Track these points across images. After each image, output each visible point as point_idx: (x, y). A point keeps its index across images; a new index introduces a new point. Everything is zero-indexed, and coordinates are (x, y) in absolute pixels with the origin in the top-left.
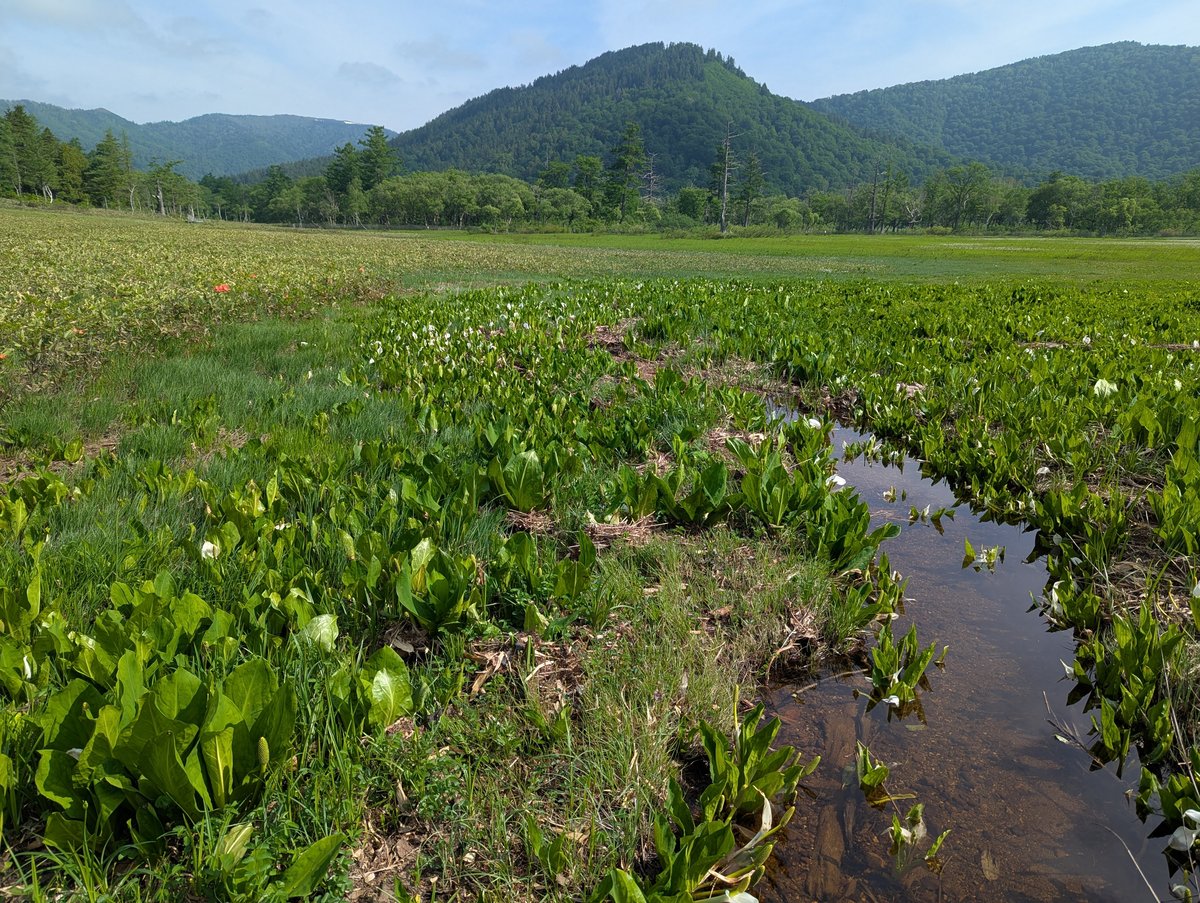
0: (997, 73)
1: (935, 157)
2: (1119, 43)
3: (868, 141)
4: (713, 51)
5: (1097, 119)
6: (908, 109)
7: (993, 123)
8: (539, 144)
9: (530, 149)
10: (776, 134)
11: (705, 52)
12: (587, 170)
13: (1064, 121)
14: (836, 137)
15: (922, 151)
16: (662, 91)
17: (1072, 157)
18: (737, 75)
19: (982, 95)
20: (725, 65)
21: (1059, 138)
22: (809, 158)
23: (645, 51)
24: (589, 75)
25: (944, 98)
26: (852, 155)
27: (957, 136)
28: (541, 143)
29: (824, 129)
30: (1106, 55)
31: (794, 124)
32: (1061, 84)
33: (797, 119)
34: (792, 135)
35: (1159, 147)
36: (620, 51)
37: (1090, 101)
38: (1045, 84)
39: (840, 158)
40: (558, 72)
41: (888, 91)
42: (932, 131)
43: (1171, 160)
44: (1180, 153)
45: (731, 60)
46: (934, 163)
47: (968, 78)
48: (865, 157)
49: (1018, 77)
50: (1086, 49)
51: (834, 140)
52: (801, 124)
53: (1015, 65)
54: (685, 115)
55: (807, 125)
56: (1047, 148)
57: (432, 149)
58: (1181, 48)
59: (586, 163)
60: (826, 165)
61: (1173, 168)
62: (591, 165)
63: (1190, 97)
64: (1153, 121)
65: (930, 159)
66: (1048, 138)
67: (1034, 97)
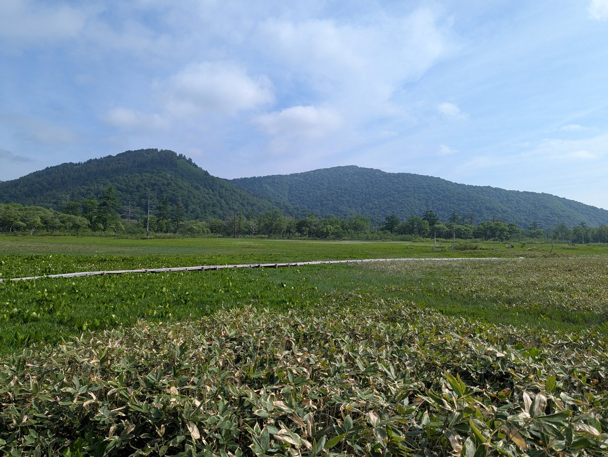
0: (307, 174)
1: (284, 206)
2: (351, 166)
3: (255, 198)
4: (182, 155)
5: (345, 194)
6: (273, 186)
7: (307, 193)
8: (86, 192)
9: (80, 193)
10: (212, 193)
11: (178, 155)
12: (90, 206)
13: (334, 194)
14: (240, 196)
15: (278, 203)
16: (155, 171)
17: (338, 208)
18: (194, 166)
19: (303, 182)
20: (187, 161)
21: (333, 200)
22: (227, 204)
23: (148, 152)
24: (117, 160)
25: (287, 182)
26: (248, 203)
27: (293, 197)
28: (87, 191)
29: (234, 192)
30: (347, 170)
31: (221, 189)
32: (331, 180)
33: (222, 187)
34: (219, 193)
35: (368, 205)
36: (135, 151)
37: (342, 187)
38: (326, 179)
39: (242, 204)
40: (101, 158)
41: (264, 177)
42: (284, 195)
43: (373, 210)
44: (376, 208)
45: (190, 160)
46: (283, 208)
47: (296, 175)
48: (254, 204)
49: (315, 176)
50: (339, 167)
51: (239, 197)
52: (224, 189)
53: (314, 171)
54: (166, 182)
55: (226, 190)
56: (329, 204)
57: (21, 191)
58: (372, 169)
59: (89, 202)
60: (235, 207)
61: (374, 213)
62: (92, 203)
63: (377, 187)
64: (365, 196)
65: (281, 206)
66: (329, 200)
67: (322, 184)
